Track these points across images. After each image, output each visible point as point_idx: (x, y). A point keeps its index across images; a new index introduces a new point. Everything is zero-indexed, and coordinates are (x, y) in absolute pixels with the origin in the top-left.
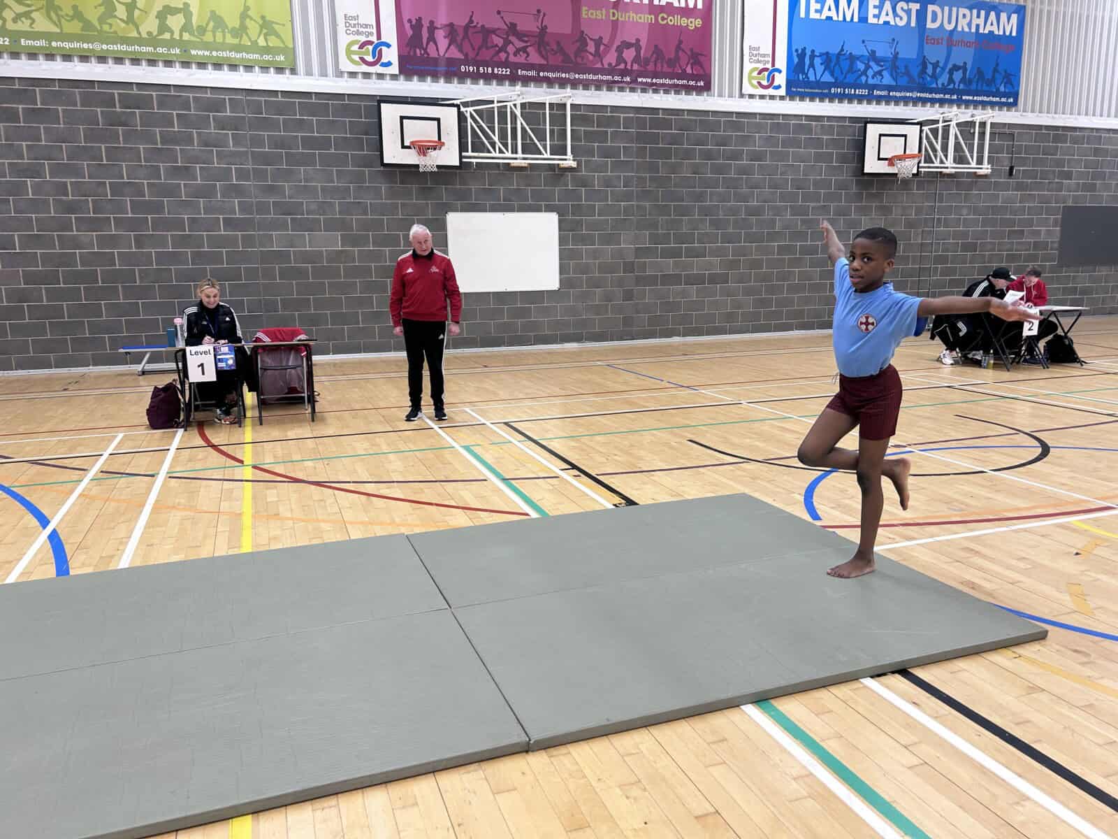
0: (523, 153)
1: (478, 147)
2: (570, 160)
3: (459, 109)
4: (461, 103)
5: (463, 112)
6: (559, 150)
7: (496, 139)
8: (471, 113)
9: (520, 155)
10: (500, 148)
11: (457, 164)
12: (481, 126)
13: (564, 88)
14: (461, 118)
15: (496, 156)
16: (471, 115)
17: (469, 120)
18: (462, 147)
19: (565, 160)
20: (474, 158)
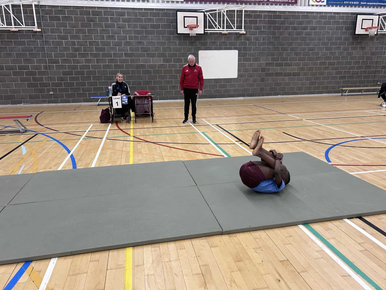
0: (226, 29)
1: (211, 27)
2: (243, 31)
3: (204, 13)
4: (205, 11)
5: (205, 14)
6: (240, 27)
7: (217, 24)
8: (208, 15)
9: (225, 29)
10: (218, 27)
11: (203, 33)
12: (212, 19)
13: (242, 5)
14: (205, 16)
15: (216, 30)
16: (209, 15)
17: (208, 17)
18: (205, 27)
19: (242, 31)
20: (209, 30)
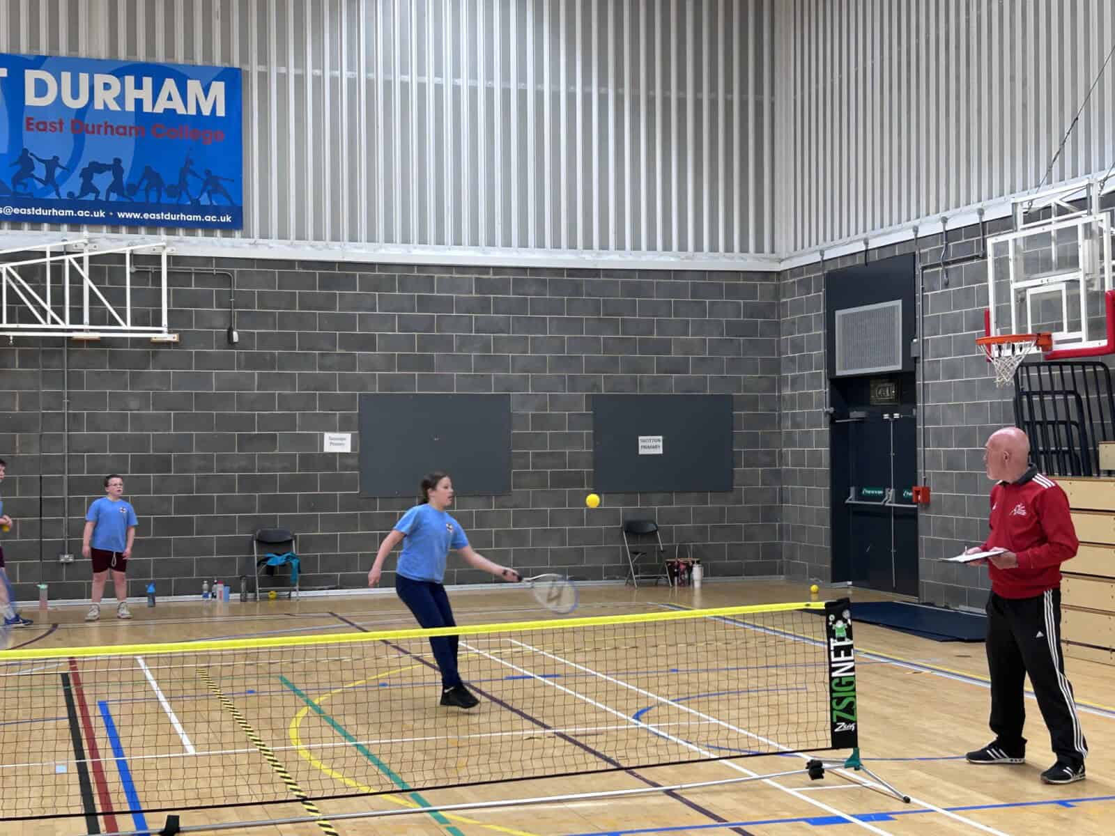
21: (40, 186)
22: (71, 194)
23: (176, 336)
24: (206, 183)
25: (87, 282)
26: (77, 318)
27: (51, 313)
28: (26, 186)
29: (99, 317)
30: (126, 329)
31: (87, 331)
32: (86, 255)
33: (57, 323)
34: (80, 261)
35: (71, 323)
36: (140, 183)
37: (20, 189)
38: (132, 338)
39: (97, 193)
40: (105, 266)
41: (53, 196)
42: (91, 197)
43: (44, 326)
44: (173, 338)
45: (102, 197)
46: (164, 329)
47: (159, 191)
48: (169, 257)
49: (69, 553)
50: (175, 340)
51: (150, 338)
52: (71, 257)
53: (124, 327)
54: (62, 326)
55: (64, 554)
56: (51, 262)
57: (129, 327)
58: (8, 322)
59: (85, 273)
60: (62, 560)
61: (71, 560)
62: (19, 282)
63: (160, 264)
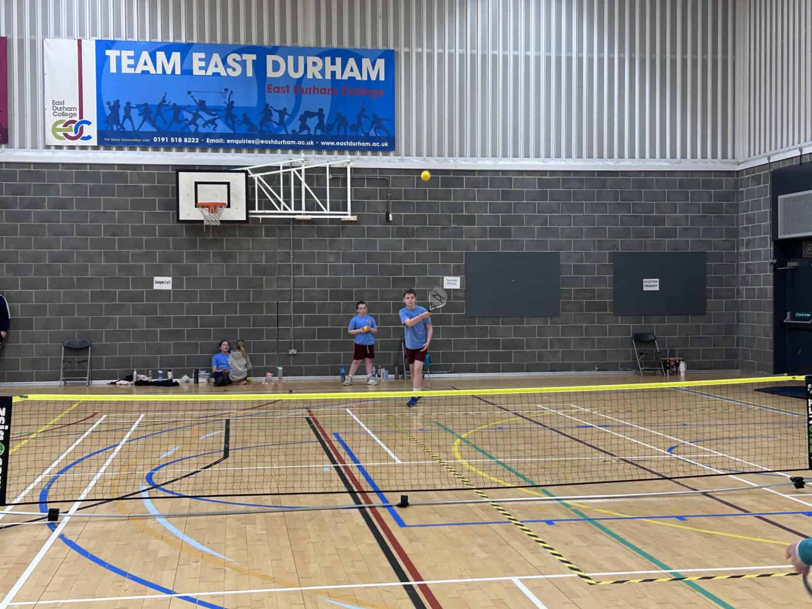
21: (275, 126)
22: (294, 131)
23: (355, 217)
24: (373, 123)
25: (304, 185)
26: (298, 207)
27: (283, 203)
28: (267, 126)
29: (311, 206)
30: (327, 213)
31: (304, 215)
32: (303, 168)
33: (287, 210)
34: (299, 172)
35: (295, 210)
36: (334, 123)
37: (265, 128)
38: (330, 219)
39: (309, 129)
40: (314, 175)
41: (283, 132)
42: (305, 132)
43: (279, 211)
44: (354, 218)
45: (312, 133)
46: (349, 212)
47: (345, 128)
48: (351, 169)
49: (294, 349)
50: (355, 219)
51: (340, 219)
52: (294, 169)
53: (325, 212)
54: (290, 211)
55: (291, 349)
56: (283, 173)
57: (328, 212)
58: (259, 209)
59: (303, 179)
60: (290, 353)
61: (295, 353)
62: (264, 185)
63: (346, 173)
